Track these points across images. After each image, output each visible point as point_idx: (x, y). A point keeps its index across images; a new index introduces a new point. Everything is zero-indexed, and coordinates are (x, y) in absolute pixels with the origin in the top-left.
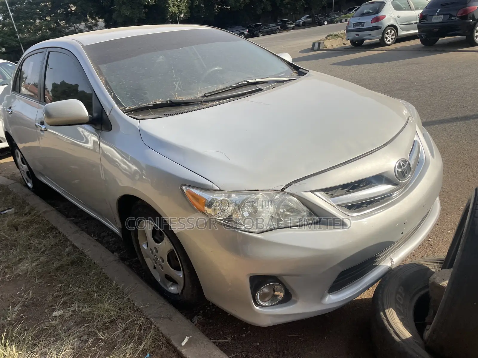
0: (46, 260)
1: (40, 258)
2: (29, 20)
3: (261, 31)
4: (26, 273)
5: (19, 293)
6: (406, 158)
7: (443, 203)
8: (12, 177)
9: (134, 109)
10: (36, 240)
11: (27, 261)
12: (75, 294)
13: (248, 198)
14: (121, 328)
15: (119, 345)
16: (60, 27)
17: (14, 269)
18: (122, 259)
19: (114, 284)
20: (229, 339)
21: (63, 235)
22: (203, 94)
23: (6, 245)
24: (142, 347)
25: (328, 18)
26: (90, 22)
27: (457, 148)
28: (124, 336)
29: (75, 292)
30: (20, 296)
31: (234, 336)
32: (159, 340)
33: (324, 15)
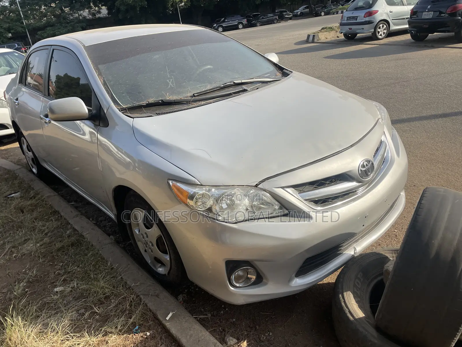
0: (48, 241)
1: (43, 240)
2: (35, 7)
3: (259, 21)
4: (31, 253)
5: (24, 270)
6: (371, 158)
7: (413, 197)
8: (18, 163)
9: (128, 108)
10: (40, 222)
11: (32, 242)
12: (74, 273)
13: (226, 192)
14: (115, 303)
15: (112, 318)
16: (65, 14)
17: (20, 249)
18: (117, 242)
19: (109, 264)
20: (209, 315)
21: (65, 219)
22: (191, 94)
23: (13, 226)
24: (132, 320)
25: (325, 9)
26: (93, 9)
27: (432, 144)
28: (116, 310)
29: (74, 271)
30: (25, 273)
31: (213, 314)
32: (146, 315)
33: (322, 6)
